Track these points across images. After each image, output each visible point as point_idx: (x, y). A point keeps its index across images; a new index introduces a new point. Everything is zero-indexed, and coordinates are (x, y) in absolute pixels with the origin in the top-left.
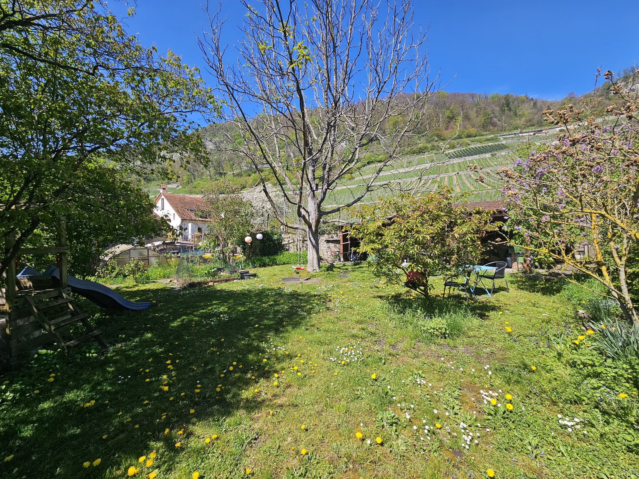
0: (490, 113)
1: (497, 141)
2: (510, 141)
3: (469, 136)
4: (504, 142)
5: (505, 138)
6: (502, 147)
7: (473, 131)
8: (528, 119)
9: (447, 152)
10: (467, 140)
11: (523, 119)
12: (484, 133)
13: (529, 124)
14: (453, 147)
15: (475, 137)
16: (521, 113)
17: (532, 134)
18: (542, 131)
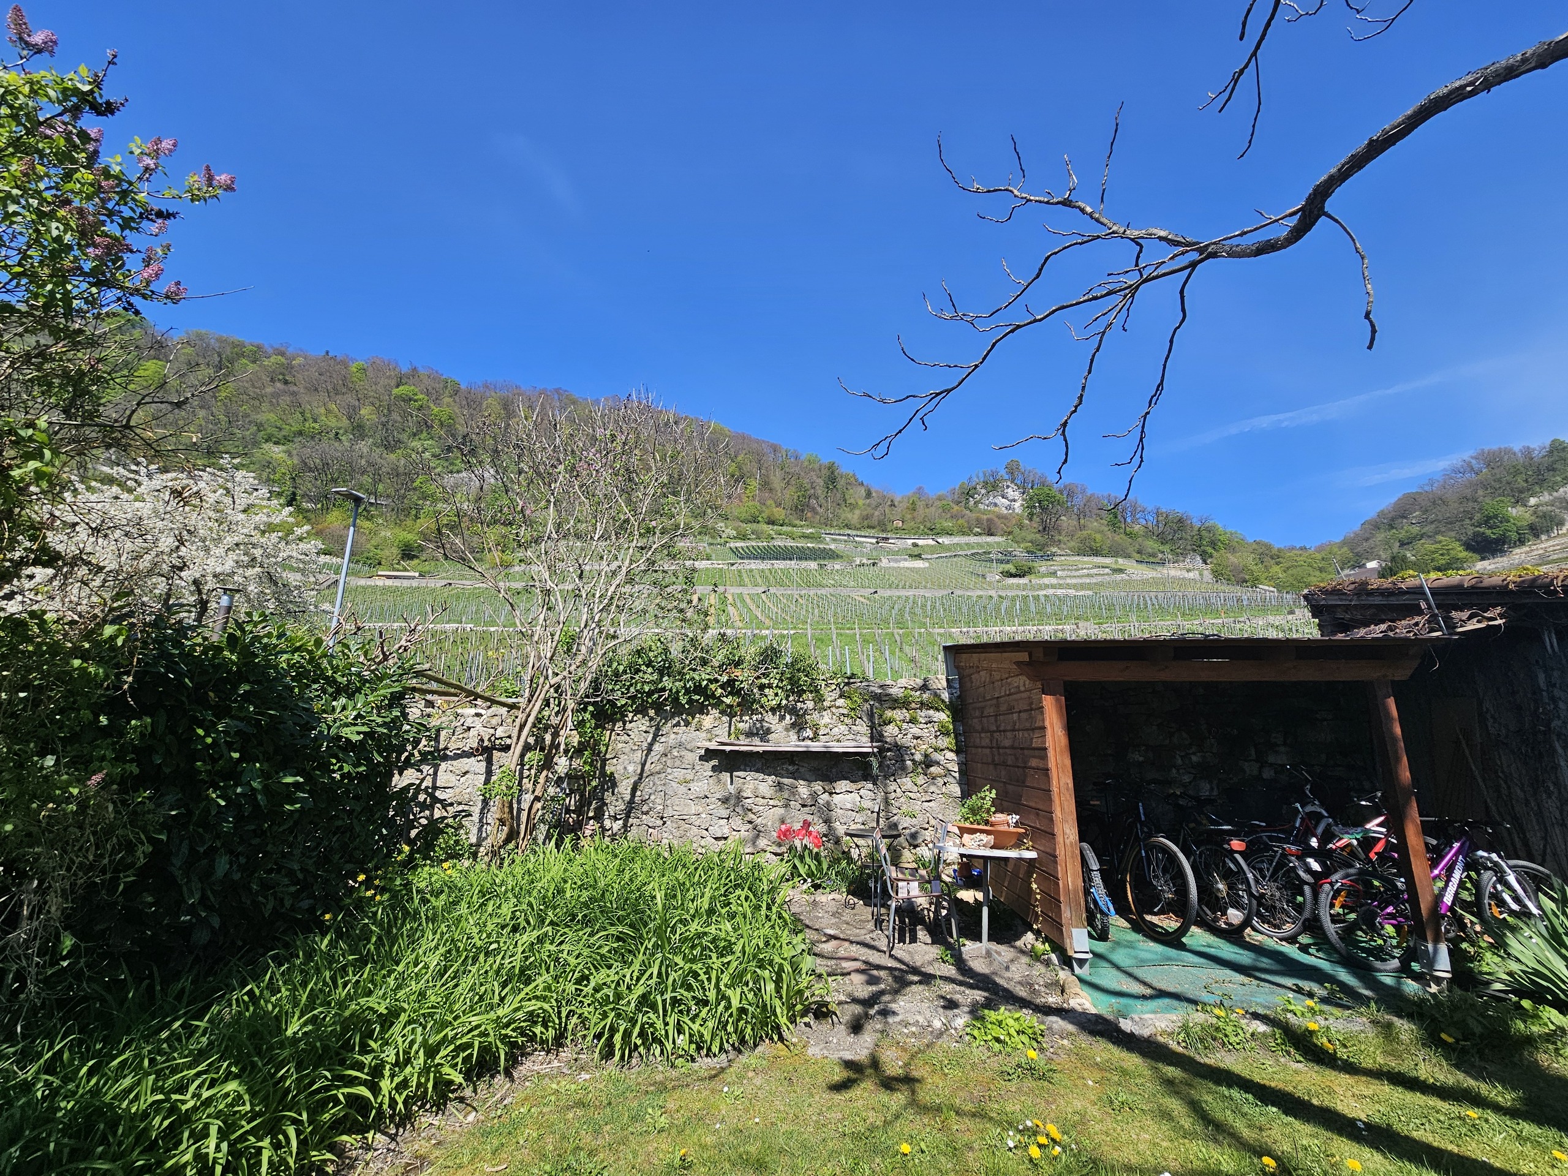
0: (809, 486)
1: (821, 542)
2: (842, 546)
3: (771, 522)
4: (833, 547)
5: (834, 540)
6: (833, 555)
7: (779, 513)
8: (865, 513)
9: (732, 545)
10: (769, 529)
11: (857, 512)
12: (798, 522)
13: (866, 523)
14: (743, 537)
15: (782, 525)
16: (852, 501)
17: (874, 541)
18: (888, 539)
